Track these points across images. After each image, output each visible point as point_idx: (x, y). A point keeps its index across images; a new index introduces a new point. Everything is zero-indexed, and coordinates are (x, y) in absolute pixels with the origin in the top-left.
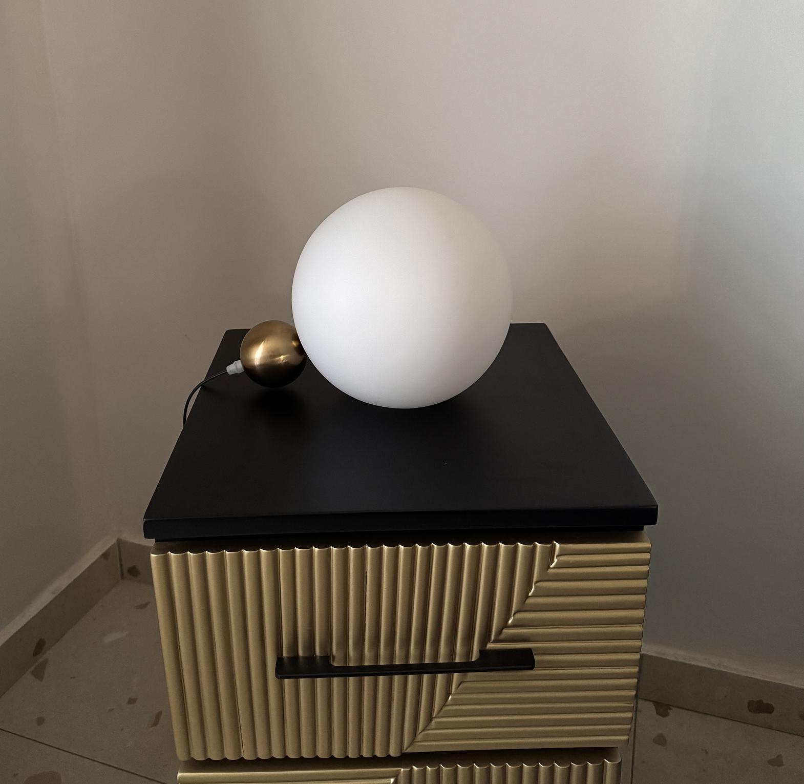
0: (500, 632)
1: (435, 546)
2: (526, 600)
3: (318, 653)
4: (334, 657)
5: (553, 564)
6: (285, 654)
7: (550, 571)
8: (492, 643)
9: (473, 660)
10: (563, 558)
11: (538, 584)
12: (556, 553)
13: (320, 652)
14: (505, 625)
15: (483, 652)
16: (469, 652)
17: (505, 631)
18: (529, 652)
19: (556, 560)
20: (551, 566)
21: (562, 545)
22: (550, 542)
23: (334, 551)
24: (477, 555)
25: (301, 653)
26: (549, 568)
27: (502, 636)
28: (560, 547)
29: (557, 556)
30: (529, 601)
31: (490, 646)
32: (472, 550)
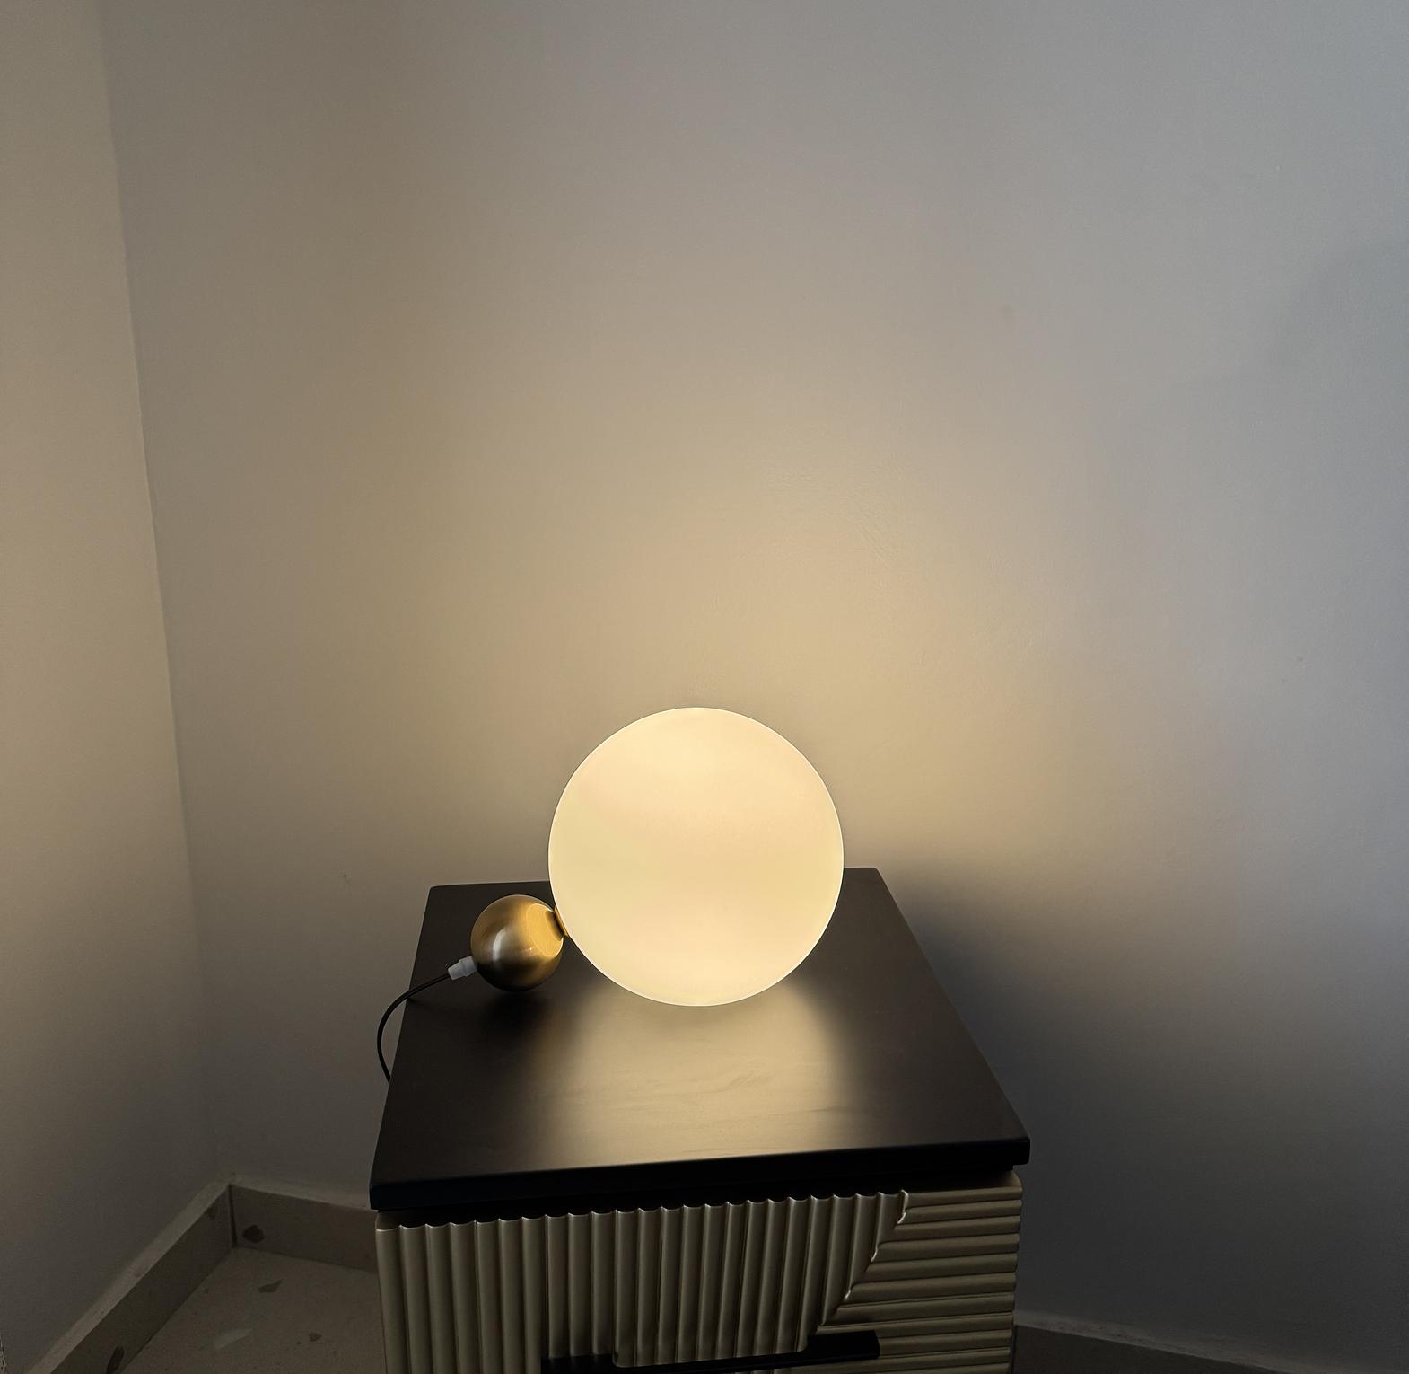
0: (833, 1311)
1: (752, 1203)
2: (866, 1268)
3: (595, 1350)
4: (616, 1355)
5: (902, 1219)
6: (551, 1355)
7: (897, 1228)
8: (824, 1325)
9: (799, 1350)
10: (913, 1211)
11: (885, 1246)
12: (905, 1206)
13: (599, 1349)
14: (841, 1302)
15: (812, 1338)
16: (793, 1340)
17: (840, 1309)
18: (871, 1334)
19: (905, 1214)
20: (899, 1222)
21: (913, 1195)
22: (897, 1191)
23: (620, 1217)
24: (805, 1212)
25: (572, 1352)
26: (896, 1224)
27: (837, 1317)
28: (910, 1197)
29: (906, 1209)
30: (872, 1268)
31: (821, 1330)
32: (798, 1207)
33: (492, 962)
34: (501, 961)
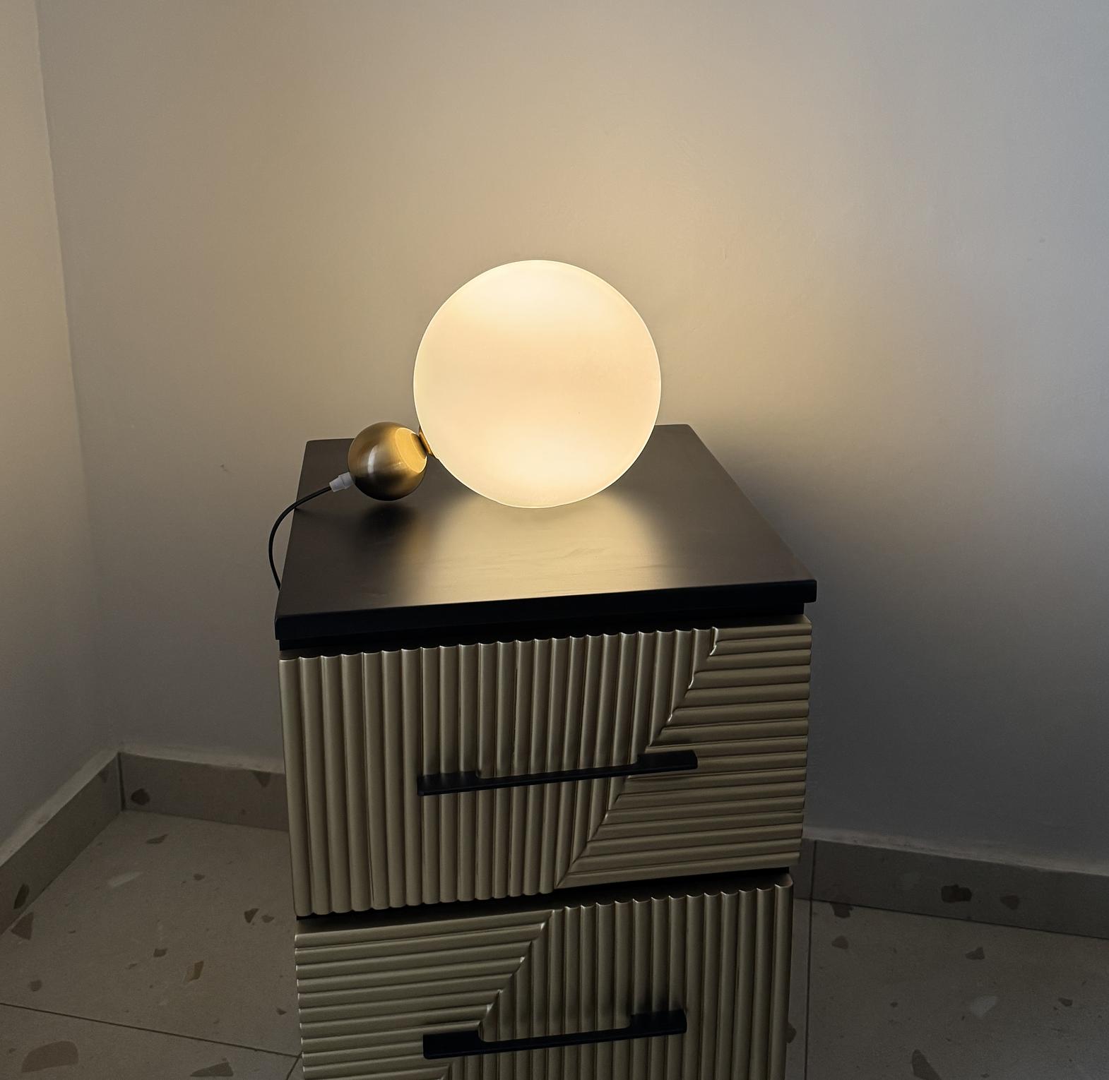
0: (658, 732)
1: (590, 637)
2: (685, 694)
3: (462, 768)
4: (479, 773)
5: (713, 652)
6: (425, 773)
7: (710, 659)
8: (652, 746)
9: (632, 763)
10: (722, 644)
11: (698, 675)
12: (715, 640)
13: (465, 767)
14: (663, 725)
15: (641, 756)
16: (626, 756)
17: (664, 731)
18: (691, 753)
19: (715, 646)
20: (711, 654)
21: (722, 630)
22: (709, 627)
23: (482, 648)
24: (634, 645)
25: (443, 770)
26: (708, 655)
27: (661, 737)
28: (719, 631)
29: (717, 642)
30: (690, 695)
31: (648, 750)
32: (628, 640)
33: (368, 475)
34: (375, 473)
